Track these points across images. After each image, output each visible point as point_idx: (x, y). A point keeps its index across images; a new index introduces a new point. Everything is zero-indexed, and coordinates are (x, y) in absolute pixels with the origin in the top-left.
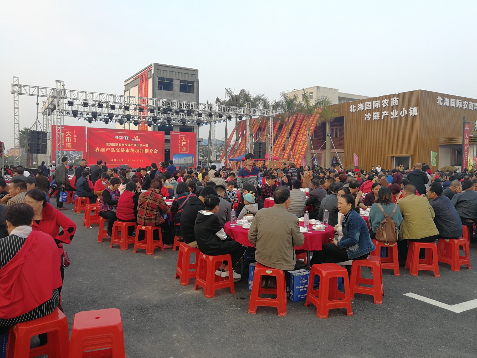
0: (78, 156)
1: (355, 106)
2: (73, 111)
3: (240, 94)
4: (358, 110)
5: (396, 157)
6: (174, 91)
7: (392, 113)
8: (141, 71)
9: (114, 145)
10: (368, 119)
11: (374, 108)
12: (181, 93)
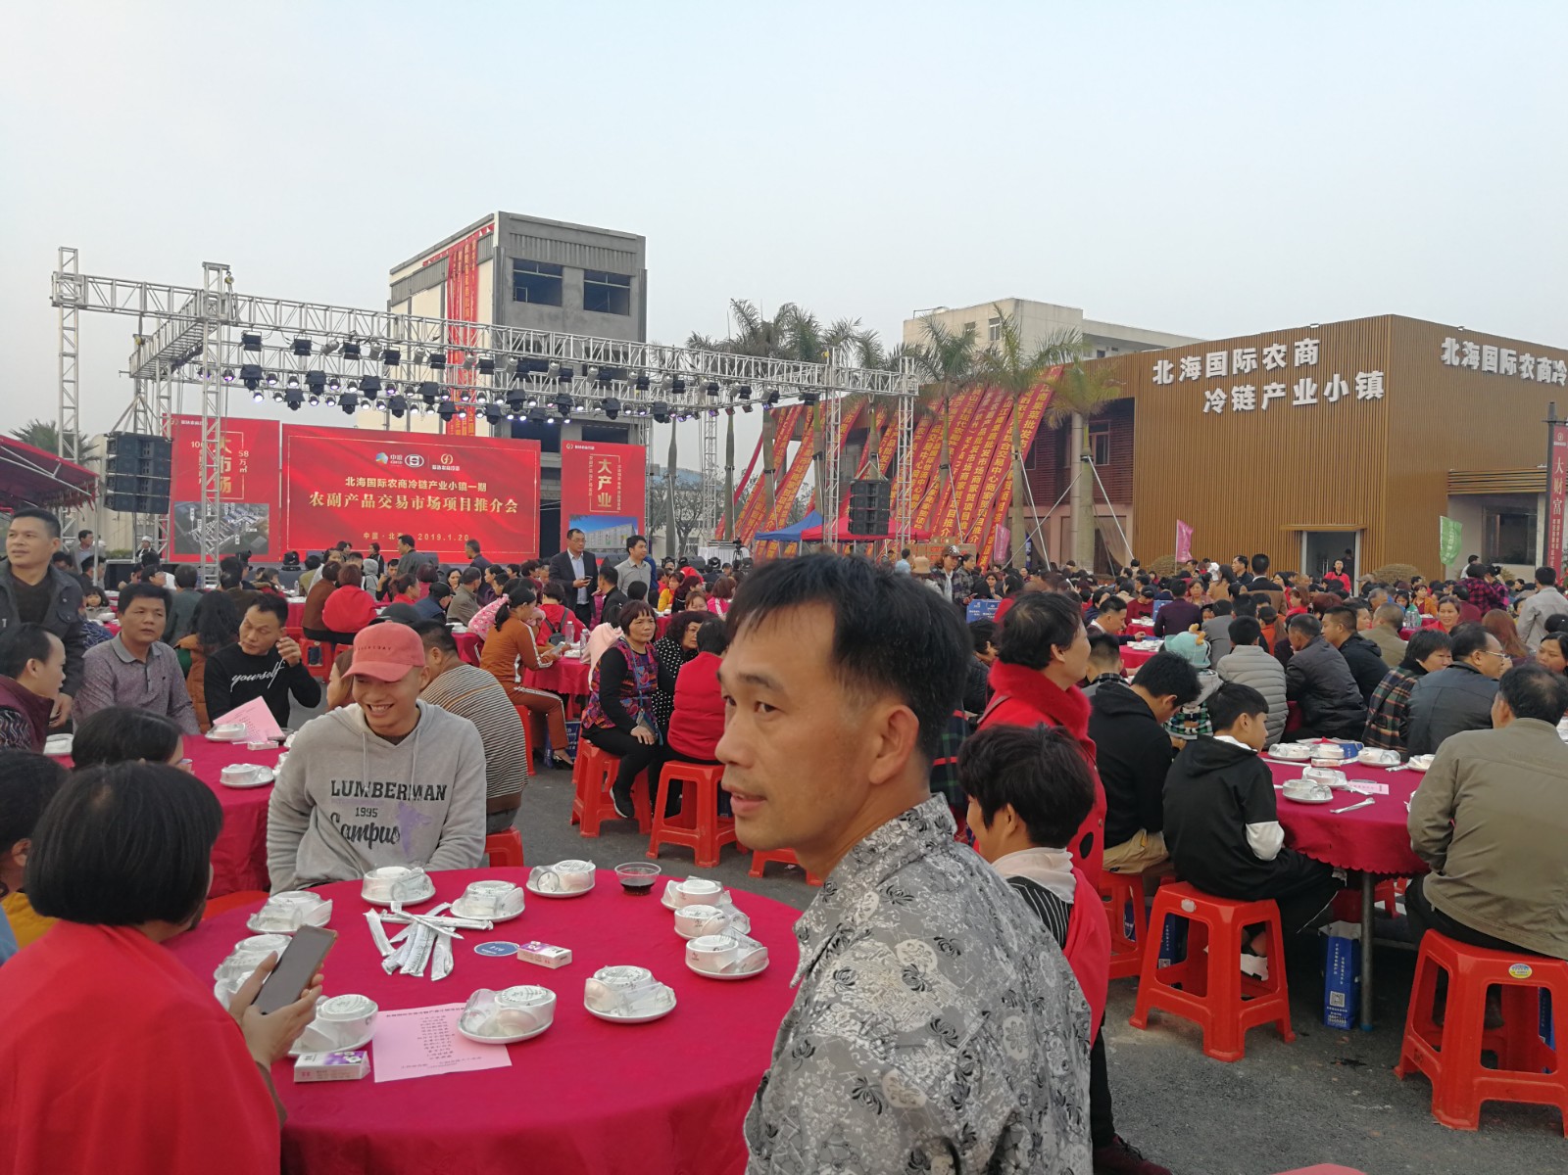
0: (252, 522)
1: (1171, 365)
2: (244, 368)
3: (777, 321)
4: (1181, 379)
5: (1311, 534)
6: (564, 304)
7: (1298, 390)
8: (453, 239)
9: (371, 482)
10: (1215, 408)
11: (1235, 372)
12: (589, 315)
